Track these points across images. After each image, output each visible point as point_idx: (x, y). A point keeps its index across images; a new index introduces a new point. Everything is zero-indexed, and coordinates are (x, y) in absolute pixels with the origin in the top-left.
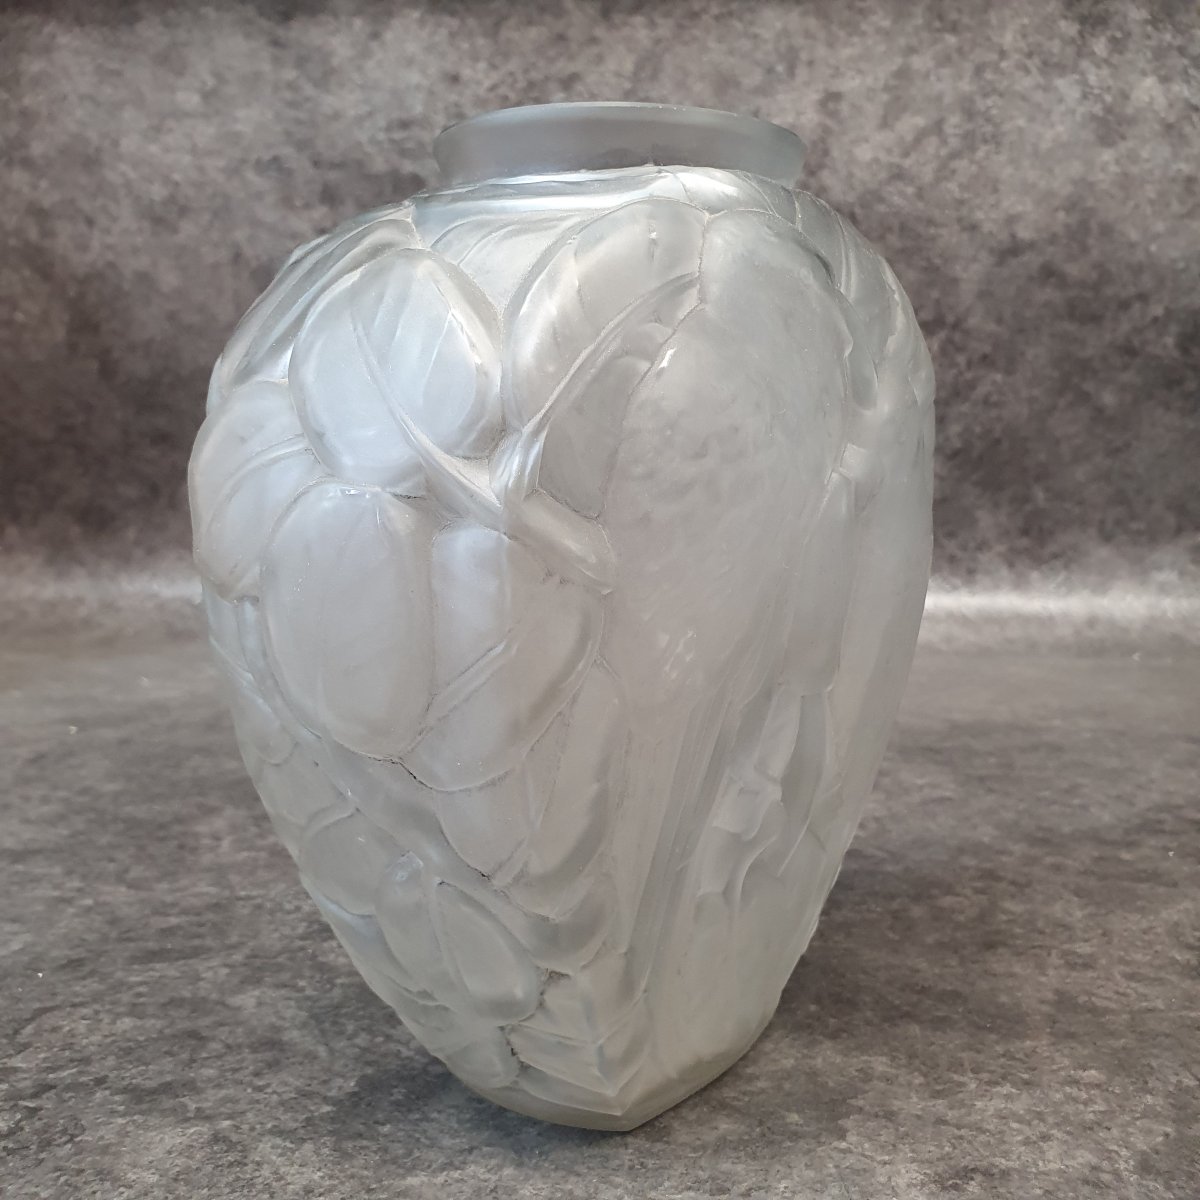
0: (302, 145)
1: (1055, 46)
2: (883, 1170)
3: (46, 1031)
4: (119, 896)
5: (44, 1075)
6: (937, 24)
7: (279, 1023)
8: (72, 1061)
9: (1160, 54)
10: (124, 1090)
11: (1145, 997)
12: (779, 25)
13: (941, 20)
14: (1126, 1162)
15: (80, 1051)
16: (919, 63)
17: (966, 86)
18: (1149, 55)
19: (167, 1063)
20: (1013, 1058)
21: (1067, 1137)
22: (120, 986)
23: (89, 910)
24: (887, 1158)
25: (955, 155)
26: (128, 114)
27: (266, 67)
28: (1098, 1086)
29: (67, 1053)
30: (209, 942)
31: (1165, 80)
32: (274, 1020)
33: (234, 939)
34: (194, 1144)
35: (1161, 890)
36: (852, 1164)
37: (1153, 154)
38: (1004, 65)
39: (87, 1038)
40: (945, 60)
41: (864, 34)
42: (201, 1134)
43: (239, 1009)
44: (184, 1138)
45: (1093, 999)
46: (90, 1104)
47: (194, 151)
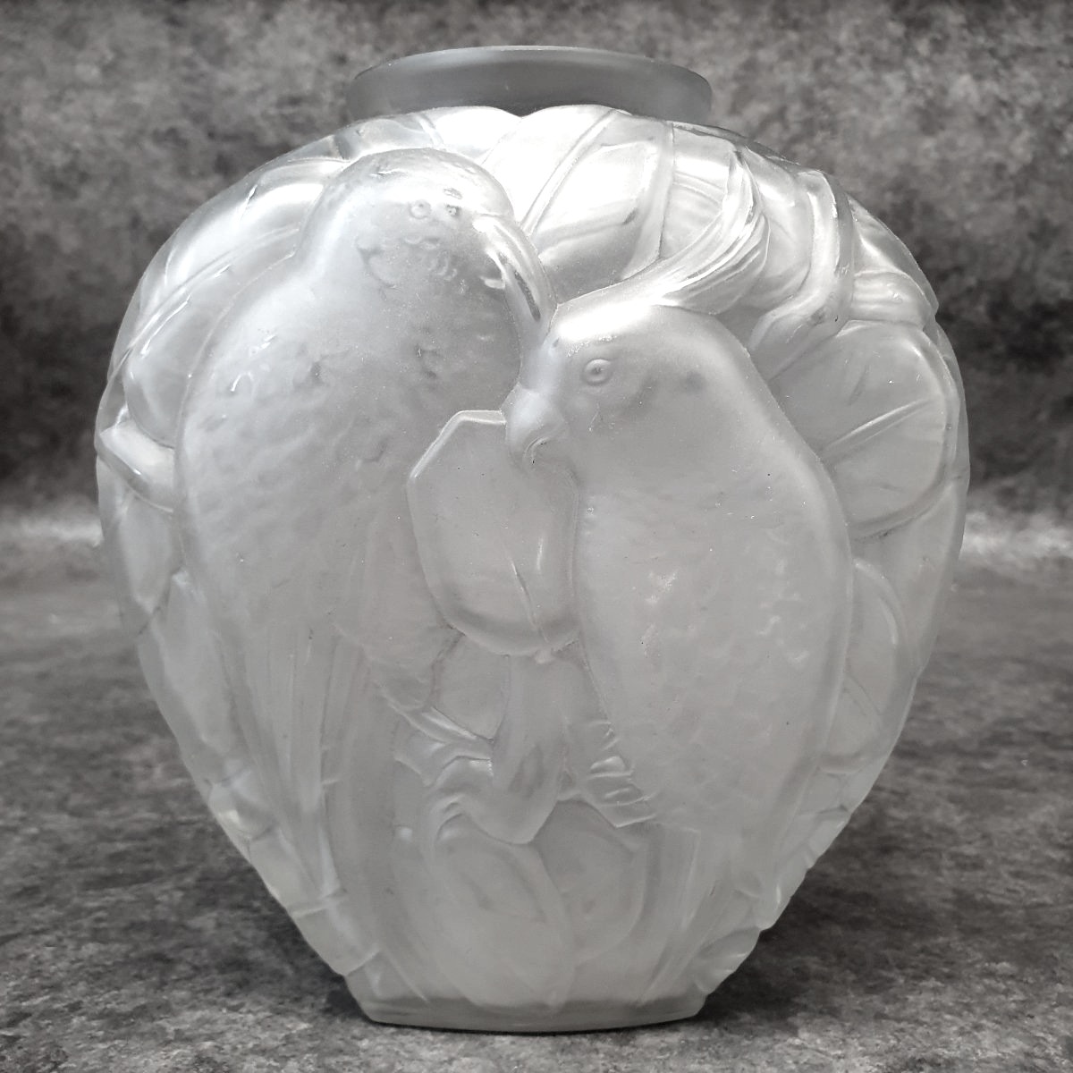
0: (197, 118)
1: (884, 45)
2: (839, 1065)
3: (11, 959)
4: (61, 823)
5: (17, 1003)
6: (781, 22)
7: (242, 943)
8: (43, 987)
9: (974, 55)
10: (101, 1016)
11: (1034, 893)
12: (639, 18)
13: (784, 18)
14: (1054, 1047)
15: (48, 978)
16: (765, 56)
17: (806, 78)
18: (965, 55)
19: (138, 987)
20: (931, 954)
21: (997, 1026)
22: (78, 912)
23: (34, 838)
24: (839, 1052)
25: (795, 140)
26: (29, 84)
27: (164, 44)
28: (1012, 977)
29: (37, 981)
30: (158, 866)
31: (978, 78)
32: (235, 940)
33: (183, 863)
34: (179, 1066)
35: (1024, 795)
36: (809, 1060)
37: (969, 144)
38: (841, 60)
39: (54, 964)
40: (787, 54)
41: (716, 29)
42: (184, 1056)
43: (199, 931)
44: (168, 1060)
45: (989, 896)
46: (69, 1031)
47: (93, 120)
